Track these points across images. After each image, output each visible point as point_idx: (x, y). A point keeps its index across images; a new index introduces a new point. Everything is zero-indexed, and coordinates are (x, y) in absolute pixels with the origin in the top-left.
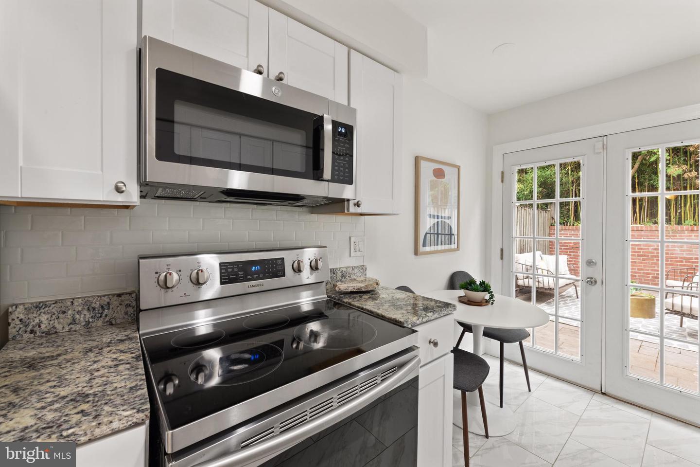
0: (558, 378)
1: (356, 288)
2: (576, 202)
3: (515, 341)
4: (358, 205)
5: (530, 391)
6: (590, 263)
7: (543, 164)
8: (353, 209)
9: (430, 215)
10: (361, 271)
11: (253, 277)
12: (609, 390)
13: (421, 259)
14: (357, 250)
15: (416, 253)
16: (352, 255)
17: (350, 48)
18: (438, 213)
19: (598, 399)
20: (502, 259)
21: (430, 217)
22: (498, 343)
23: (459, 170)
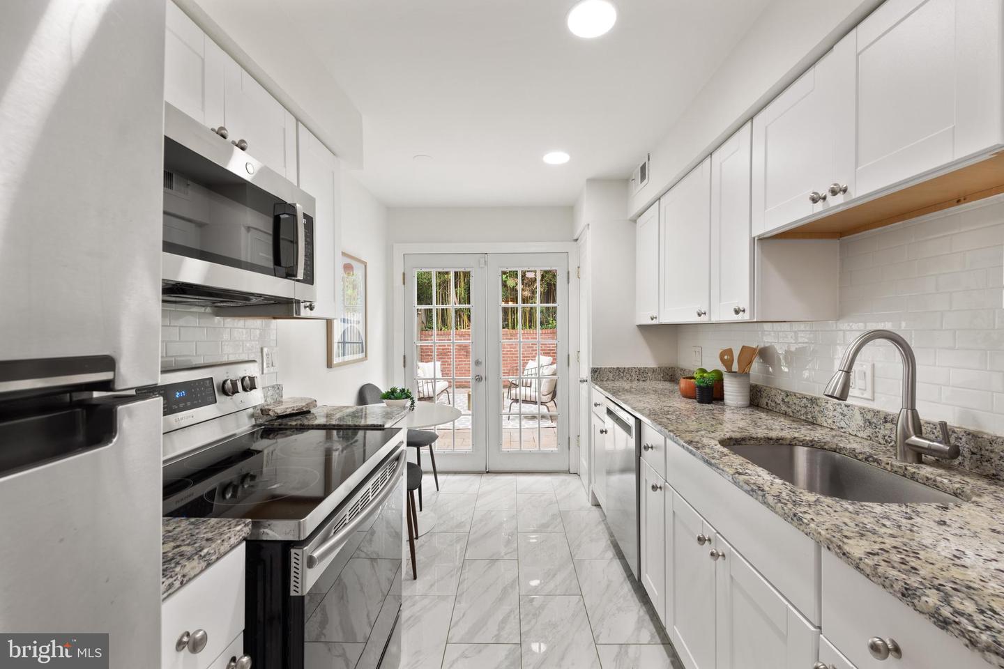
0: (456, 473)
1: (295, 409)
2: (442, 310)
3: (426, 445)
4: (311, 308)
5: (438, 490)
6: (477, 363)
7: (441, 270)
8: (304, 312)
9: (344, 319)
10: (278, 391)
11: (178, 406)
12: (491, 467)
13: (334, 372)
14: (270, 365)
15: (329, 364)
16: (265, 372)
17: (298, 120)
18: (344, 315)
19: (485, 478)
20: (405, 366)
21: (344, 322)
22: (415, 449)
23: (365, 266)
